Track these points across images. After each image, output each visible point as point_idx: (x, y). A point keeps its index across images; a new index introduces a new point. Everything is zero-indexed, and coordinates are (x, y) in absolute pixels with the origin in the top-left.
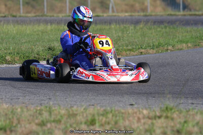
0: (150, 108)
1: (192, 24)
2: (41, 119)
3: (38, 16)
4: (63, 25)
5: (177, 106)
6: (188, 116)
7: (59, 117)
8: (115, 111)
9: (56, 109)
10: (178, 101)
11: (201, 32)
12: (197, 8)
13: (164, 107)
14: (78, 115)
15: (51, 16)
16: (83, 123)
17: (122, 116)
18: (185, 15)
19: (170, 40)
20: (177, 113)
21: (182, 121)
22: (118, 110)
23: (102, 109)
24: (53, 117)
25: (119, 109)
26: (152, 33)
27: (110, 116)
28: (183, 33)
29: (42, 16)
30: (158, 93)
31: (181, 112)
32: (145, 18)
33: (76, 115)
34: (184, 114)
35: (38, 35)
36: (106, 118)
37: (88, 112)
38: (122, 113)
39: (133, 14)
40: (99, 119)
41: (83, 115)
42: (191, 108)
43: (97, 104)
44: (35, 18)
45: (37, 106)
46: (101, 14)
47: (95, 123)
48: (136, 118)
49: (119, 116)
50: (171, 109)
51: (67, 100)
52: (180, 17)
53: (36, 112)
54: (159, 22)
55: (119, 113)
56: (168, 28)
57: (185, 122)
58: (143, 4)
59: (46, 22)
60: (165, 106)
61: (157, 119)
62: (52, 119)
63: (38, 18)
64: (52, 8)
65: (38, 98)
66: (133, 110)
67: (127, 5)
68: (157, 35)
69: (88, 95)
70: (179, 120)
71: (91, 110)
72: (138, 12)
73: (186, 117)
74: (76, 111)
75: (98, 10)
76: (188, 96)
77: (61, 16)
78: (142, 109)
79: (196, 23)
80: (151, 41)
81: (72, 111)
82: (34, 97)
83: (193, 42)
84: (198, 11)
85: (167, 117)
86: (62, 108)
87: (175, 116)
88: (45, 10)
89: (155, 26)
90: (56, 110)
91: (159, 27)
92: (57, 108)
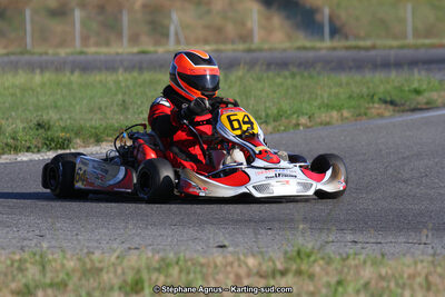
0: (261, 253)
1: (351, 68)
2: (24, 281)
3: (13, 54)
4: (68, 74)
5: (322, 247)
6: (346, 270)
7: (62, 276)
8: (186, 261)
9: (55, 257)
10: (324, 236)
11: (371, 85)
12: (362, 34)
13: (292, 251)
14: (105, 271)
15: (41, 54)
16: (116, 287)
17: (201, 272)
18: (334, 49)
19: (304, 105)
20: (321, 262)
21: (333, 280)
22: (191, 260)
23: (157, 257)
24: (49, 275)
25: (195, 256)
26: (262, 90)
27: (175, 271)
28: (331, 88)
29: (22, 53)
30: (280, 221)
31: (329, 261)
32: (248, 57)
33: (101, 270)
34: (336, 265)
35: (12, 95)
36: (166, 276)
37: (125, 263)
38: (202, 265)
39: (222, 47)
40: (150, 279)
41: (115, 271)
42: (351, 251)
43: (146, 246)
44: (6, 59)
45: (14, 253)
46: (151, 49)
47: (142, 289)
48: (232, 276)
49: (195, 273)
50: (309, 256)
51: (79, 237)
52: (323, 52)
53: (12, 265)
54: (280, 64)
55: (193, 264)
56: (298, 78)
57: (339, 283)
58: (243, 24)
59: (32, 67)
60: (296, 249)
61: (278, 276)
62: (48, 281)
63: (13, 58)
64: (43, 36)
65: (16, 235)
66: (225, 257)
67: (208, 27)
68: (275, 92)
69: (126, 227)
70: (325, 279)
71: (133, 259)
72: (233, 42)
73: (341, 272)
74: (100, 262)
75: (144, 39)
76: (344, 226)
77: (63, 52)
78: (246, 255)
79: (359, 65)
80: (262, 107)
81: (92, 261)
82: (8, 233)
83: (354, 108)
84: (364, 39)
85: (299, 273)
86: (68, 256)
87: (317, 269)
88: (29, 40)
89: (271, 74)
90: (55, 260)
91: (279, 75)
92: (58, 255)
